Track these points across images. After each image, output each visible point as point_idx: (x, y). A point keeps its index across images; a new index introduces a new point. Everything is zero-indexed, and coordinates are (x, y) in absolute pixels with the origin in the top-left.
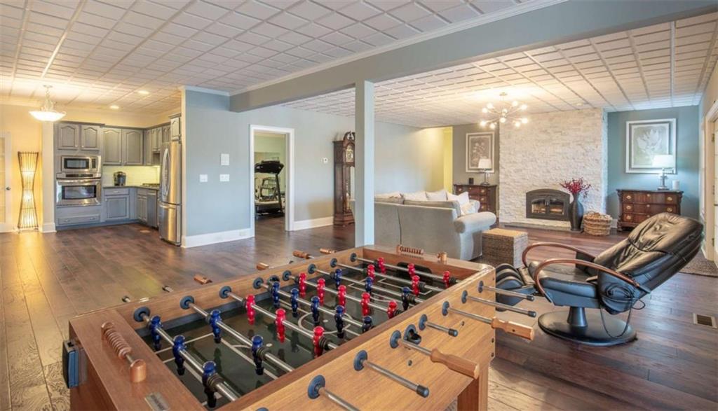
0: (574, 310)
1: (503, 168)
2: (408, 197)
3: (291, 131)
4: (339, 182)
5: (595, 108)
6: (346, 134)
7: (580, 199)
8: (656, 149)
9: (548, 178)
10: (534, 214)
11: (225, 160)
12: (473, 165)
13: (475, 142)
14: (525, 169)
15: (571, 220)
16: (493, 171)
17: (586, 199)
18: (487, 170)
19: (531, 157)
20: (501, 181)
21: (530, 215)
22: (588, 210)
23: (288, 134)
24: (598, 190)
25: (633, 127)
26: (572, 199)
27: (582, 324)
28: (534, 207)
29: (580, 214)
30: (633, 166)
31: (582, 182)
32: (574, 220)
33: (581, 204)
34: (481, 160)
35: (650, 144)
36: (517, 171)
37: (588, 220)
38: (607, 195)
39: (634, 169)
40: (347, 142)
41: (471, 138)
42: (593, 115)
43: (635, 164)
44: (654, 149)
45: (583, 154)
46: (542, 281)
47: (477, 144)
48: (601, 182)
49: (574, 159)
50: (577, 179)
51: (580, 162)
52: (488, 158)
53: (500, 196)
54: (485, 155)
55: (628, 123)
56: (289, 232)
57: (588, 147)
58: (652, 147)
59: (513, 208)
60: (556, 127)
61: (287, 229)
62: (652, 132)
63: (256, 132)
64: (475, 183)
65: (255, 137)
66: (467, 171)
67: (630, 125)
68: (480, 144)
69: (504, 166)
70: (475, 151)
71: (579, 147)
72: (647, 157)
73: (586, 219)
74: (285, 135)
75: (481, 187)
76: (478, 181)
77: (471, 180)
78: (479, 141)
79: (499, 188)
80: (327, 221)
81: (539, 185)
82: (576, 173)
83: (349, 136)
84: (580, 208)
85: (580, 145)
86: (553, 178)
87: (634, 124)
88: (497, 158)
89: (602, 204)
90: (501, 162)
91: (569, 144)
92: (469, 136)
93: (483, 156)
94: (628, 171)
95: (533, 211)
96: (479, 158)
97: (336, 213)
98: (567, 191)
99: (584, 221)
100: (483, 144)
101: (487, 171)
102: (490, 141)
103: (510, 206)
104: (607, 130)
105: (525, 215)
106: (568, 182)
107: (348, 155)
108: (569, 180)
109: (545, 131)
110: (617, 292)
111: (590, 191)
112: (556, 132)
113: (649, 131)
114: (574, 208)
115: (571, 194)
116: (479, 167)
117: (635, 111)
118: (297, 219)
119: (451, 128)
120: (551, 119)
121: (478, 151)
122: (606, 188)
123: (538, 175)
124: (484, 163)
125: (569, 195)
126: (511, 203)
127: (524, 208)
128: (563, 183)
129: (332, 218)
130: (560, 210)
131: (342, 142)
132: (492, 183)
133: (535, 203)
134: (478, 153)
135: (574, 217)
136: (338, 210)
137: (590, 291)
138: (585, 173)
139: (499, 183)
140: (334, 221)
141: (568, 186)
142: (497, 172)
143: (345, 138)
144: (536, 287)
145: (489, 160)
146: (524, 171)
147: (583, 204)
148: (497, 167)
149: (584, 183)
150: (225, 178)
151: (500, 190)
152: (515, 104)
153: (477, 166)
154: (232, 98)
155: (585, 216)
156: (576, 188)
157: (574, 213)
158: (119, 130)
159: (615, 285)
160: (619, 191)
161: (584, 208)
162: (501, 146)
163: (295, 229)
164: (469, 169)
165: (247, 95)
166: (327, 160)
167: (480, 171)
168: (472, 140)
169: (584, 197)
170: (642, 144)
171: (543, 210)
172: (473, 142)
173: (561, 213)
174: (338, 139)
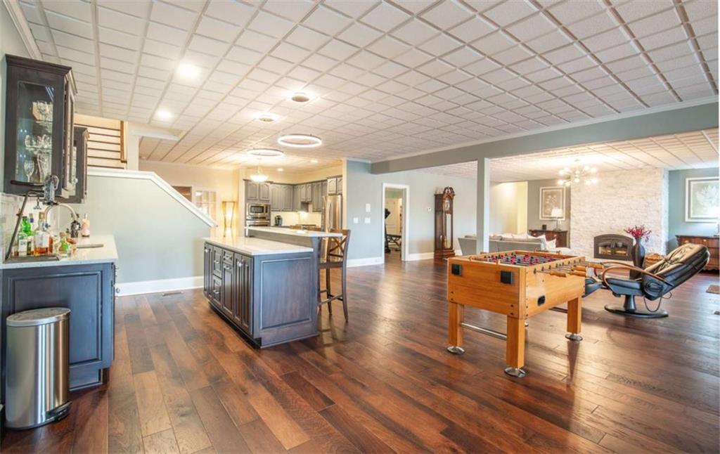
0: (628, 297)
1: (574, 216)
2: (504, 236)
3: (407, 187)
4: (439, 226)
5: (656, 168)
6: (445, 189)
7: (642, 242)
8: (713, 202)
9: (614, 225)
10: (601, 255)
11: (368, 208)
12: (546, 214)
13: (548, 195)
14: (592, 217)
15: (634, 260)
16: (564, 219)
17: (647, 243)
18: (559, 218)
19: (599, 208)
20: (572, 227)
21: (597, 255)
22: (649, 252)
23: (405, 189)
24: (658, 235)
25: (692, 183)
26: (635, 242)
27: (633, 307)
28: (601, 250)
29: (642, 254)
30: (692, 216)
31: (644, 228)
32: (637, 260)
33: (643, 247)
34: (553, 210)
35: (708, 197)
36: (586, 219)
37: (649, 260)
38: (668, 240)
39: (693, 218)
40: (445, 195)
41: (544, 191)
42: (655, 173)
43: (694, 214)
44: (711, 202)
45: (645, 206)
46: (607, 279)
47: (550, 197)
48: (661, 228)
49: (637, 209)
50: (639, 226)
51: (642, 212)
52: (559, 208)
53: (571, 240)
54: (557, 205)
55: (687, 180)
56: (405, 262)
57: (649, 200)
58: (710, 200)
59: (582, 249)
60: (621, 183)
61: (403, 260)
62: (709, 187)
63: (386, 189)
64: (548, 229)
65: (386, 192)
66: (541, 218)
67: (689, 181)
68: (552, 196)
69: (574, 214)
70: (548, 202)
71: (642, 200)
72: (705, 209)
73: (647, 259)
74: (402, 190)
75: (554, 232)
76: (551, 227)
77: (544, 227)
78: (552, 194)
79: (569, 234)
80: (430, 256)
81: (605, 231)
82: (639, 221)
83: (447, 191)
84: (642, 250)
85: (643, 198)
86: (619, 225)
87: (693, 181)
88: (568, 208)
89: (662, 247)
90: (572, 211)
91: (632, 197)
92: (542, 190)
93: (555, 206)
94: (687, 220)
95: (600, 252)
96: (552, 208)
97: (436, 250)
98: (630, 236)
99: (645, 260)
100: (555, 196)
101: (559, 220)
102: (561, 194)
103: (580, 248)
104: (668, 186)
105: (593, 255)
106: (631, 229)
107: (446, 205)
108: (632, 227)
109: (612, 187)
110: (653, 285)
111: (652, 236)
112: (621, 187)
113: (707, 186)
114: (636, 250)
115: (634, 238)
116: (552, 216)
117: (693, 170)
118: (410, 252)
119: (527, 183)
120: (617, 177)
121: (550, 201)
122: (667, 235)
123: (605, 222)
124: (557, 212)
125: (632, 240)
126: (581, 246)
127: (592, 250)
128: (627, 230)
129: (433, 253)
130: (624, 252)
131: (442, 195)
132: (563, 229)
133: (602, 246)
134: (551, 204)
135: (636, 257)
136: (438, 247)
137: (637, 285)
138: (647, 221)
139: (570, 229)
140: (435, 256)
141: (631, 232)
142: (568, 220)
143: (444, 192)
144: (604, 283)
145: (561, 210)
146: (592, 219)
147: (645, 247)
148: (568, 216)
149: (646, 230)
150: (368, 221)
151: (571, 235)
152: (586, 168)
153: (550, 214)
154: (373, 165)
155: (646, 256)
156: (638, 234)
157: (636, 254)
158: (279, 186)
159: (652, 281)
160: (677, 236)
161: (646, 250)
162: (572, 198)
163: (409, 260)
164: (542, 217)
165: (387, 163)
166: (431, 209)
167: (552, 219)
168: (546, 193)
169: (646, 241)
170: (700, 197)
171: (609, 251)
172: (547, 195)
173: (625, 254)
174: (438, 193)
